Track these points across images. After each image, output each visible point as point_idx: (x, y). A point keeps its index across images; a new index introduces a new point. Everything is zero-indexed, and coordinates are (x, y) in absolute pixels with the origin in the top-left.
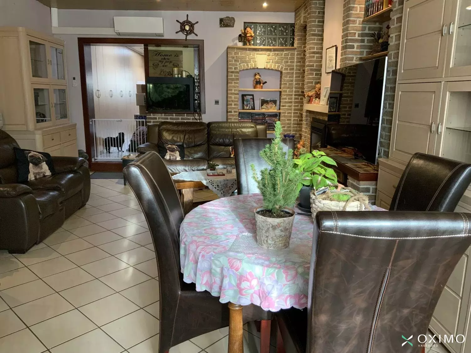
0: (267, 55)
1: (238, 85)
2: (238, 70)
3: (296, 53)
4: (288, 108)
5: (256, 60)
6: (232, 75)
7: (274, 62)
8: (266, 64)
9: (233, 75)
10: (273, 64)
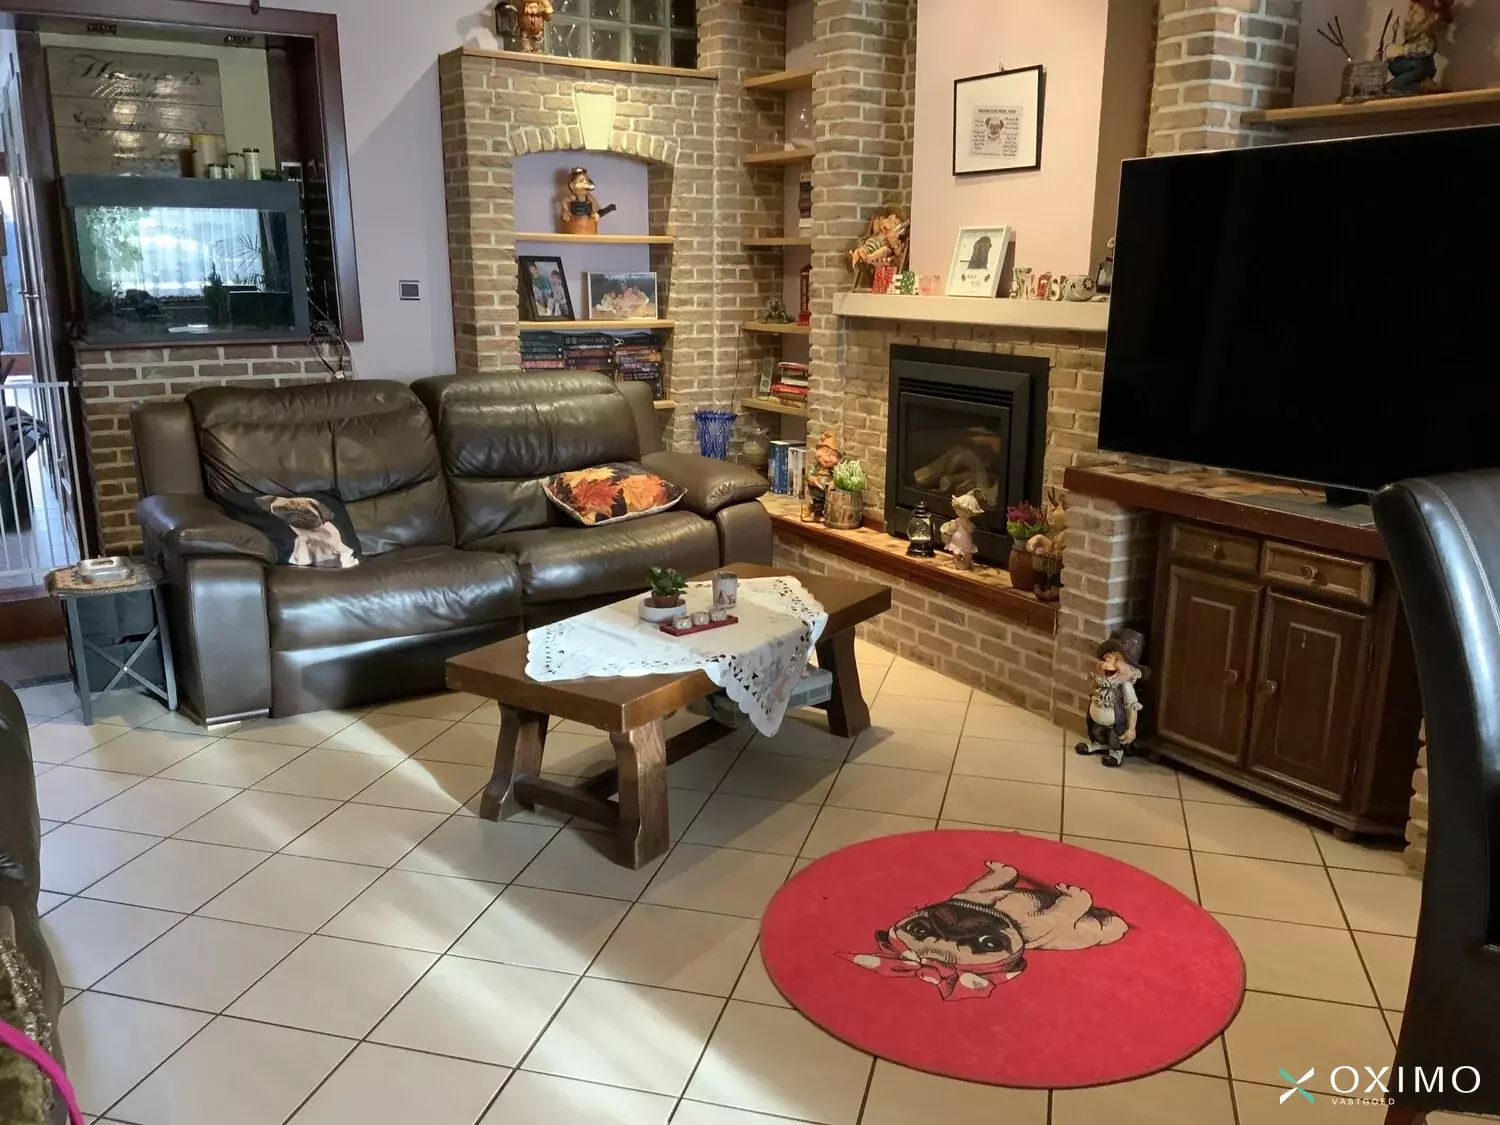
0: (615, 95)
1: (510, 217)
2: (505, 154)
3: (718, 95)
4: (700, 309)
5: (576, 113)
6: (486, 173)
7: (641, 127)
8: (613, 132)
9: (490, 175)
10: (640, 135)
